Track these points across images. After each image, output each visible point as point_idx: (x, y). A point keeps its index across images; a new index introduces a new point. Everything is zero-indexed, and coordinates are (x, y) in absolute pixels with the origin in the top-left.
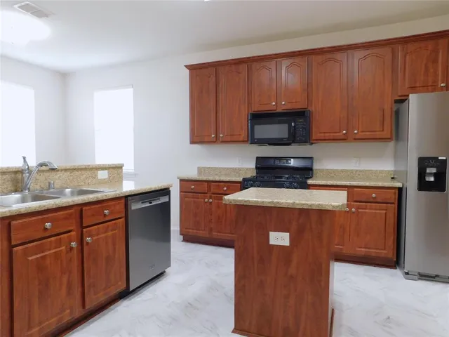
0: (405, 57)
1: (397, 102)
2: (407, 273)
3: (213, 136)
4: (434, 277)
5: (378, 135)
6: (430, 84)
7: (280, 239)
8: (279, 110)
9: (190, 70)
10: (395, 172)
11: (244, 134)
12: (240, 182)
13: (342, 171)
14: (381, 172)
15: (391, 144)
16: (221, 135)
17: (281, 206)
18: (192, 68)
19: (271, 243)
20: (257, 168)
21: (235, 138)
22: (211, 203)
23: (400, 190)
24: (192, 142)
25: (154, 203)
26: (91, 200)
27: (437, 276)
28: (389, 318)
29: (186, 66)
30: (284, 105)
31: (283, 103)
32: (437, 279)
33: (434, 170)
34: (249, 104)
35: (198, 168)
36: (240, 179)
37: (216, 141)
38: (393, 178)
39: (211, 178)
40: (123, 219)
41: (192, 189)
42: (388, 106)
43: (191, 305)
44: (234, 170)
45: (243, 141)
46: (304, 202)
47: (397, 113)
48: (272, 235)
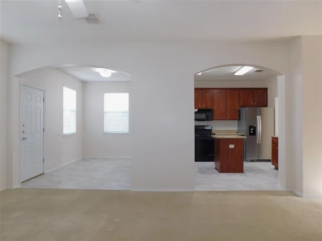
0: (242, 94)
2: (247, 160)
4: (253, 161)
5: (235, 118)
6: (249, 103)
7: (232, 146)
8: (202, 108)
10: (238, 130)
15: (237, 121)
31: (204, 106)
33: (253, 130)
42: (238, 109)
47: (239, 111)
48: (230, 145)
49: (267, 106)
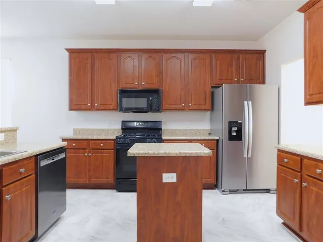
0: (217, 61)
1: (212, 87)
2: (223, 191)
3: (89, 105)
4: (236, 191)
5: (203, 107)
6: (230, 78)
7: (169, 178)
8: (140, 88)
9: (69, 52)
10: (211, 130)
11: (114, 104)
12: (113, 140)
13: (180, 130)
14: (203, 130)
15: (209, 113)
16: (96, 105)
17: (172, 155)
18: (71, 52)
19: (164, 181)
20: (122, 129)
21: (107, 107)
22: (90, 156)
23: (218, 141)
24: (71, 109)
25: (55, 160)
26: (11, 161)
27: (238, 190)
28: (223, 219)
29: (67, 50)
30: (143, 85)
31: (143, 83)
32: (238, 192)
33: (236, 129)
34: (118, 82)
35: (74, 129)
36: (114, 137)
37: (92, 108)
38: (209, 134)
39: (90, 137)
40: (34, 175)
41: (74, 146)
42: (209, 90)
43: (94, 237)
44: (103, 130)
45: (113, 109)
46: (186, 152)
47: (213, 94)
48: (165, 175)
49: (264, 83)
